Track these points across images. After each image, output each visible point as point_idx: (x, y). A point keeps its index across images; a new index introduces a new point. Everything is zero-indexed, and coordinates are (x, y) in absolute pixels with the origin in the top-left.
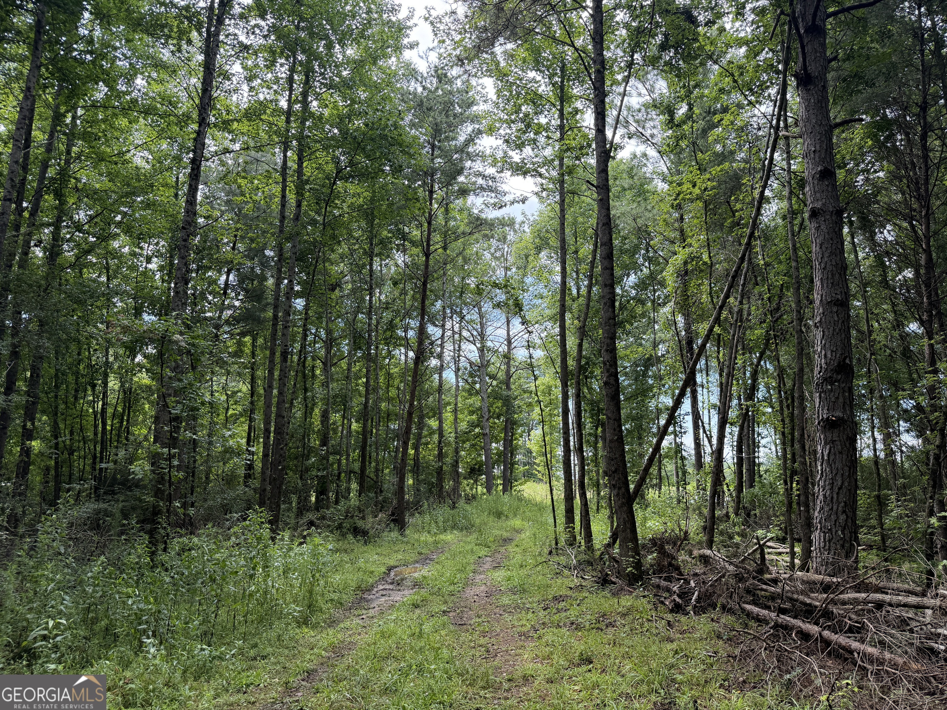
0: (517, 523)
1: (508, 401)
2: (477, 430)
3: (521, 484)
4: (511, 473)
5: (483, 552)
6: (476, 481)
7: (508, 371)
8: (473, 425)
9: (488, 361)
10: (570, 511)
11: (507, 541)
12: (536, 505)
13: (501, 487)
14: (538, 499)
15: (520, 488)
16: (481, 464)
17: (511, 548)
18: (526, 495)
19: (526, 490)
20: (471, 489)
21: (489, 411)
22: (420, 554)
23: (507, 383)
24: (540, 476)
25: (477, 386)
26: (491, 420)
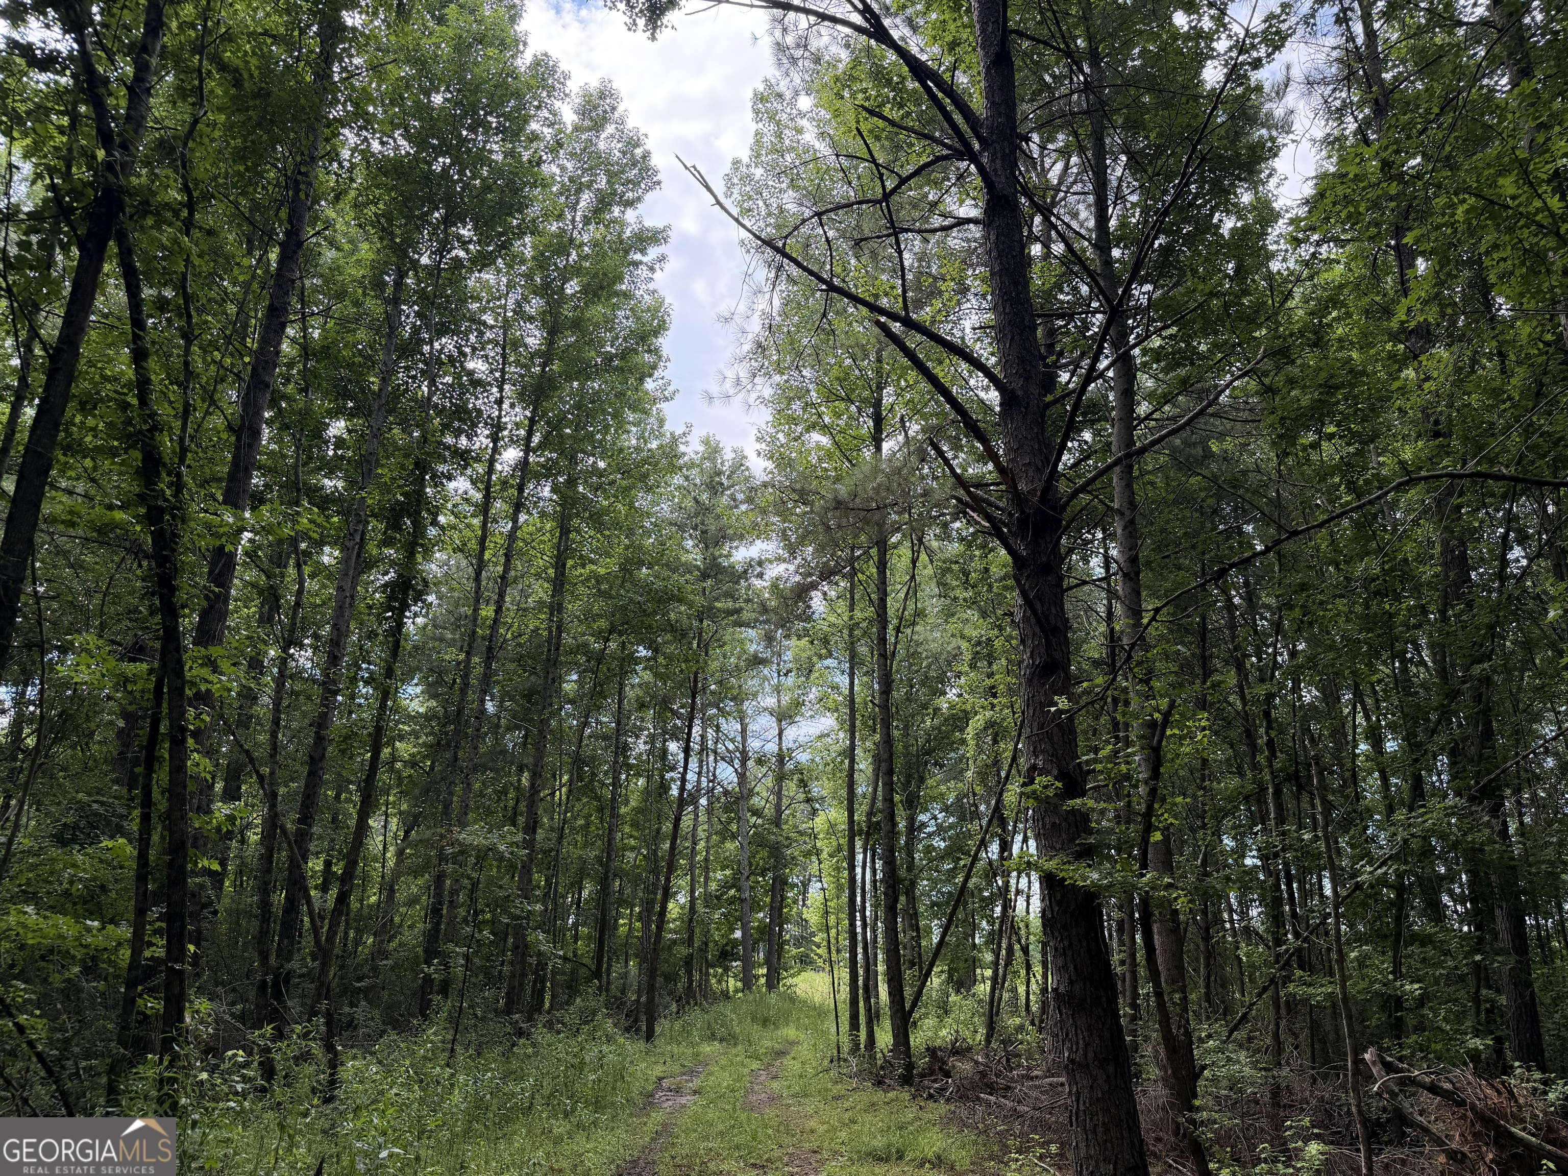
0: (790, 1032)
1: (776, 851)
2: (732, 892)
3: (793, 976)
4: (779, 959)
5: (755, 1065)
6: (727, 970)
7: (778, 806)
8: (726, 885)
9: (751, 790)
10: (854, 1017)
11: (781, 1054)
12: (815, 1009)
13: (763, 980)
14: (817, 999)
15: (790, 981)
16: (735, 943)
17: (787, 1061)
18: (799, 992)
19: (802, 986)
20: (719, 982)
21: (750, 864)
22: (683, 1066)
23: (777, 821)
24: (820, 962)
25: (734, 827)
26: (752, 878)
